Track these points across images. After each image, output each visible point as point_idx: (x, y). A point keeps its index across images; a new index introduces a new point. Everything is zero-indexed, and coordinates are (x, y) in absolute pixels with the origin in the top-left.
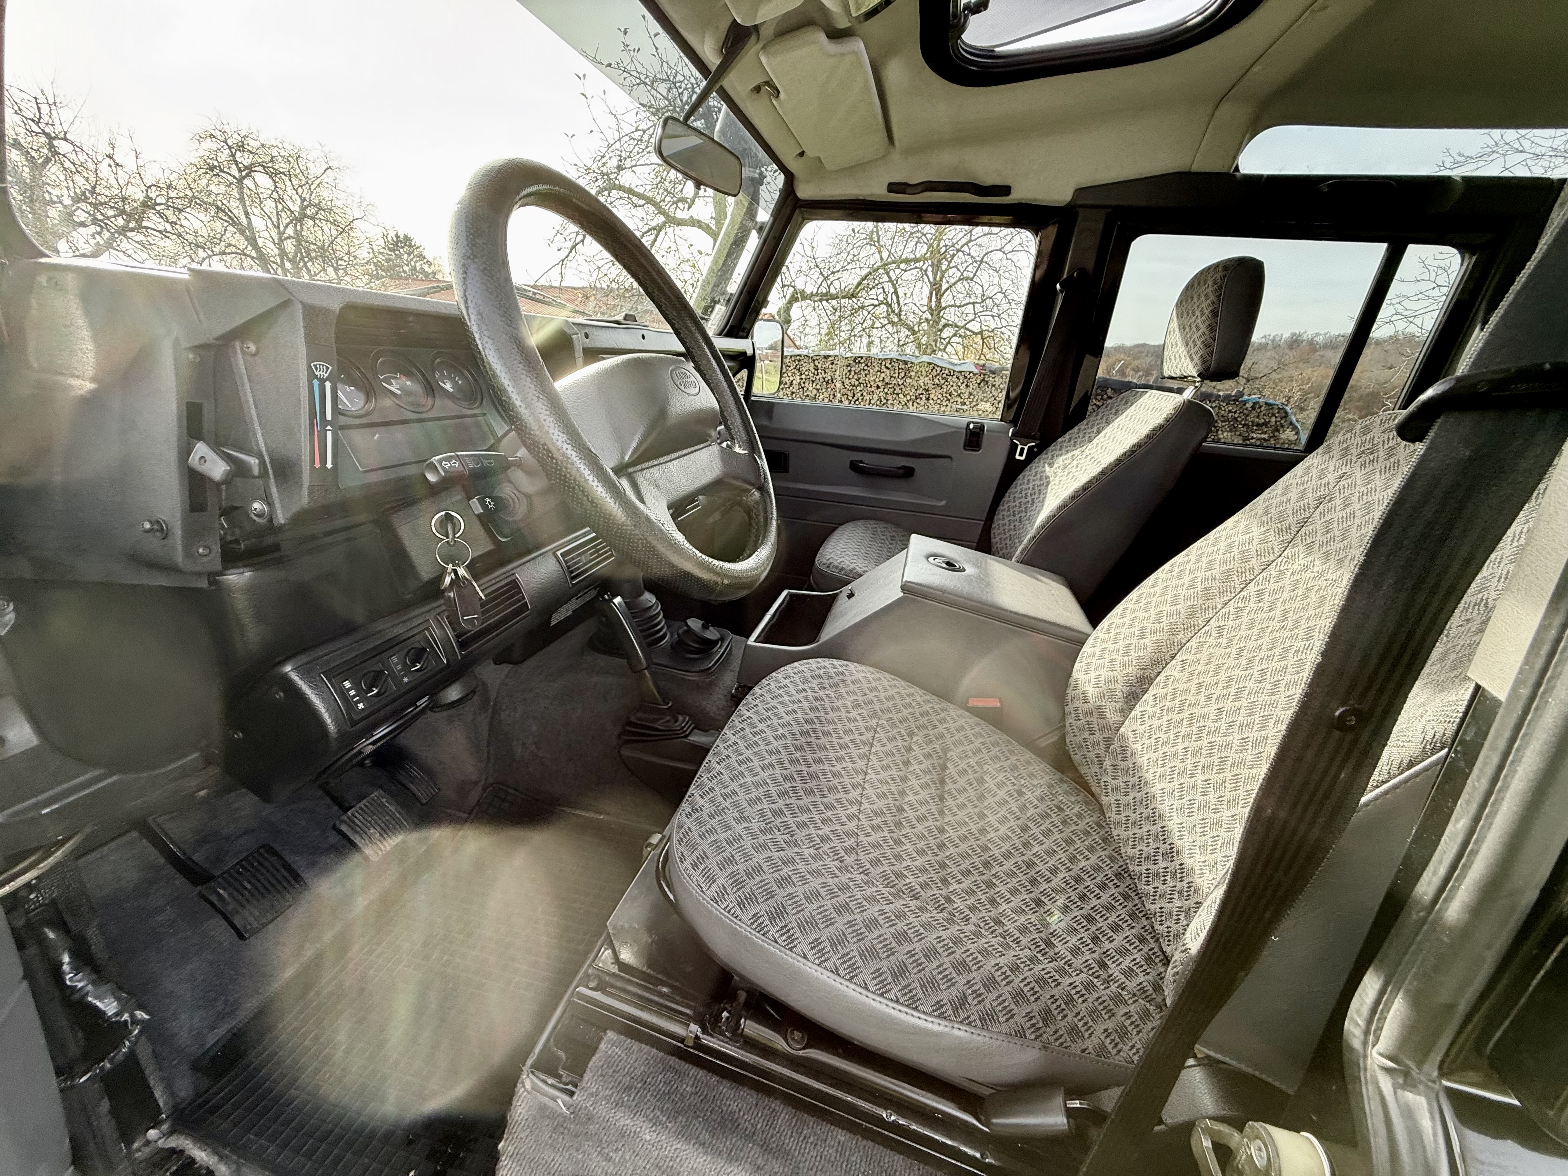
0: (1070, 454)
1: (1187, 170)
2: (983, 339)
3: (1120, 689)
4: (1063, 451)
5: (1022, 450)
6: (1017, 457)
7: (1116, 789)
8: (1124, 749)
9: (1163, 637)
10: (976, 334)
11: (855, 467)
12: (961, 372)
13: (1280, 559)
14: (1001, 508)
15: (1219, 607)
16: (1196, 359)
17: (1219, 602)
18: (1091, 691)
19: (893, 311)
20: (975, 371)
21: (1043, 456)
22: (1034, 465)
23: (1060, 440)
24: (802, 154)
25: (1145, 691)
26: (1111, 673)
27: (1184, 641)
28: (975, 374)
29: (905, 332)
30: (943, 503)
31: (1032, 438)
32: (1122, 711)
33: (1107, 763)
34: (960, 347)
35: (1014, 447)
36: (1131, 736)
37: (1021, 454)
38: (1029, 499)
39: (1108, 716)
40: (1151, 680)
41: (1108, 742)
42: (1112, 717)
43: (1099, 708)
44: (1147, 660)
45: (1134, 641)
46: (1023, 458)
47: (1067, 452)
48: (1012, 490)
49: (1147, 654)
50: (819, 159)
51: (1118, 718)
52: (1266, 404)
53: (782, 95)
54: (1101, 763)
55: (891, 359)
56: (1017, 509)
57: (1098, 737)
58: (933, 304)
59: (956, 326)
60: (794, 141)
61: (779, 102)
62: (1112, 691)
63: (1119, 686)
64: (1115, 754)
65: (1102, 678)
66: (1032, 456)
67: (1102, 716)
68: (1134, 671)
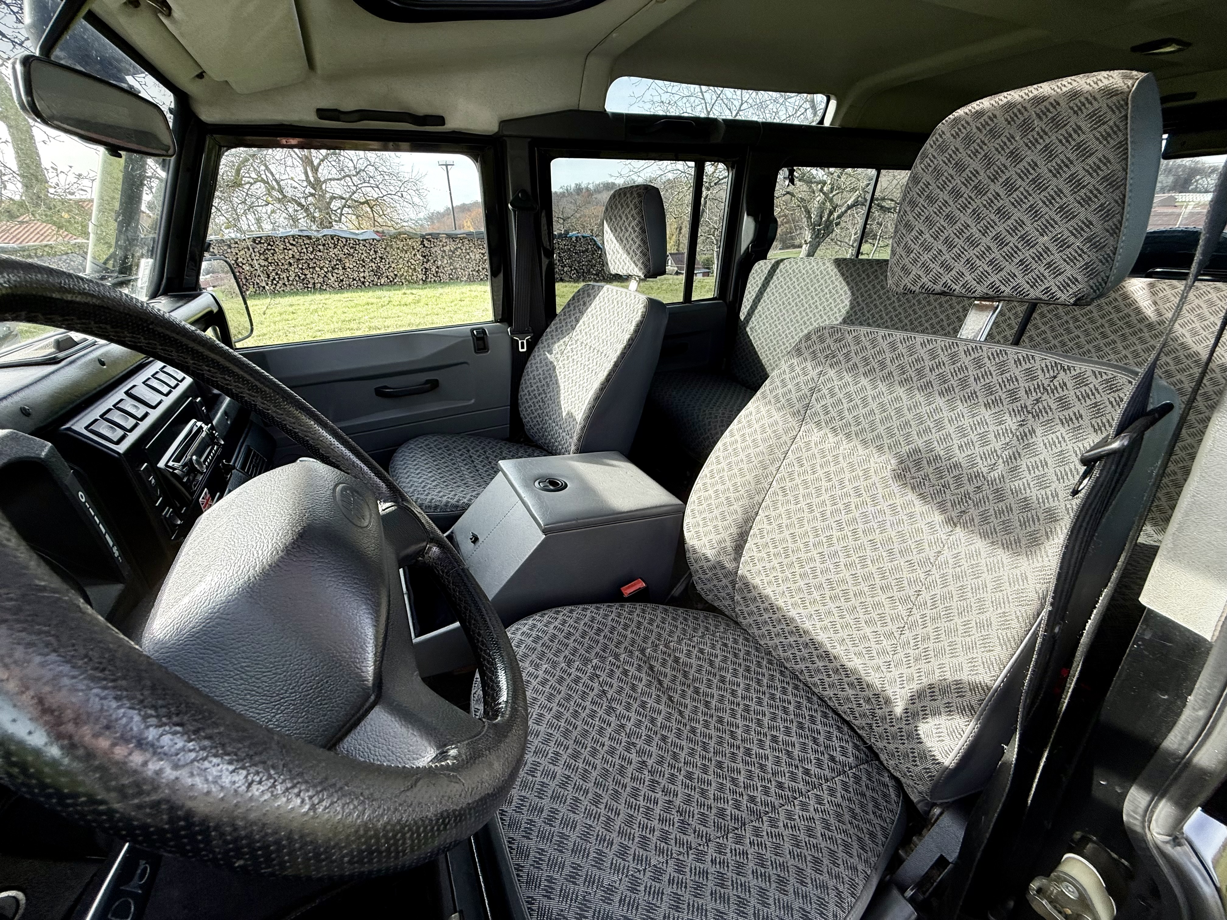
0: (561, 342)
1: (576, 108)
2: (371, 208)
3: (729, 545)
4: (555, 339)
5: (522, 343)
6: (521, 350)
7: (751, 614)
8: (747, 585)
9: (745, 501)
10: (363, 203)
11: (380, 392)
12: (365, 240)
13: (801, 433)
14: (522, 393)
15: (774, 473)
16: (640, 265)
17: (773, 469)
18: (710, 553)
19: (273, 188)
20: (377, 238)
21: (540, 345)
22: (536, 353)
23: (548, 330)
24: (201, 76)
25: (746, 542)
26: (719, 536)
27: (760, 501)
28: (378, 241)
29: (291, 208)
30: (473, 401)
31: (526, 333)
32: (735, 559)
33: (737, 597)
34: (354, 217)
35: (514, 344)
36: (748, 575)
37: (523, 347)
38: (543, 382)
39: (727, 565)
40: (747, 533)
41: (733, 583)
42: (730, 565)
43: (719, 562)
44: (740, 520)
45: (725, 508)
46: (525, 350)
47: (559, 340)
48: (525, 377)
49: (740, 516)
50: (226, 82)
51: (735, 565)
52: (583, 237)
53: (177, 13)
54: (732, 599)
55: (293, 236)
56: (536, 392)
57: (725, 581)
58: (312, 179)
59: (343, 198)
60: (191, 62)
61: (174, 22)
62: (724, 548)
63: (728, 544)
64: (740, 589)
65: (714, 541)
66: (532, 346)
67: (723, 567)
68: (734, 530)
